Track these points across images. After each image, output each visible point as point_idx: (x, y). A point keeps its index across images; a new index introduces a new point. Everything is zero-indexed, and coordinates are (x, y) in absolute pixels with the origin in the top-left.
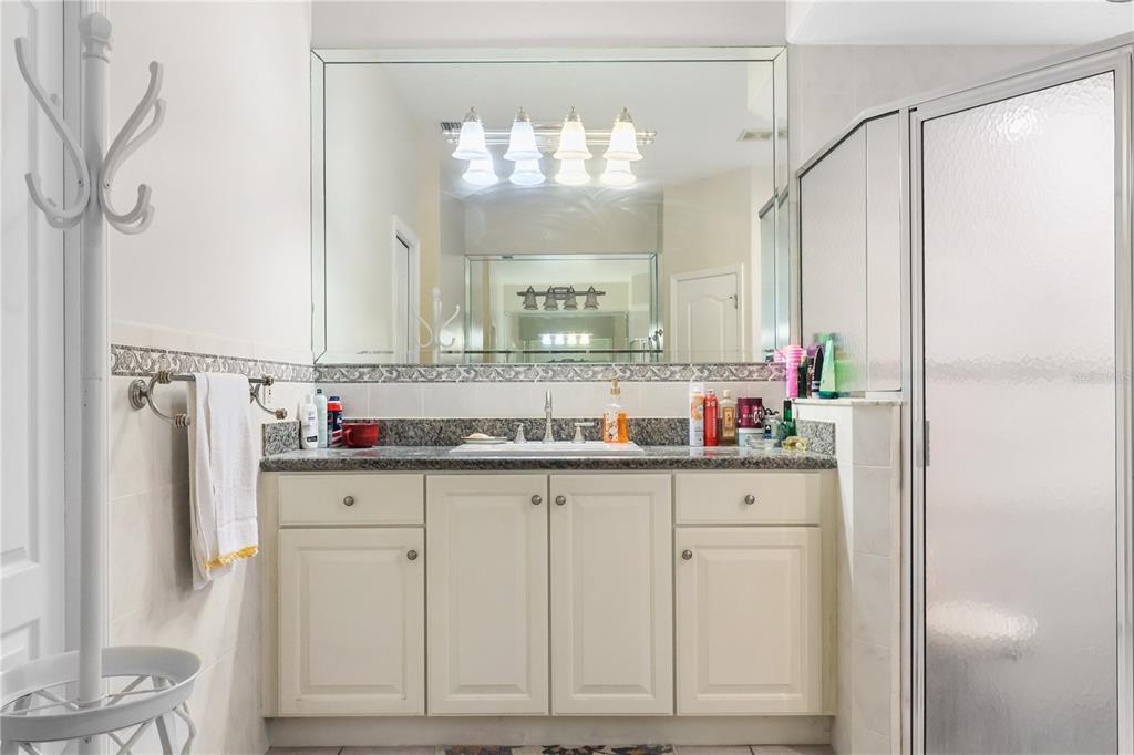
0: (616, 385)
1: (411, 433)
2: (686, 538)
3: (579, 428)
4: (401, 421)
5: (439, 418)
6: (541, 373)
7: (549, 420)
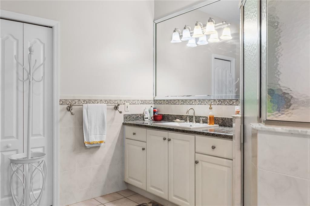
0: (211, 106)
1: (170, 118)
2: (199, 157)
3: (201, 120)
4: (168, 115)
5: (175, 114)
6: (198, 102)
7: (194, 117)
